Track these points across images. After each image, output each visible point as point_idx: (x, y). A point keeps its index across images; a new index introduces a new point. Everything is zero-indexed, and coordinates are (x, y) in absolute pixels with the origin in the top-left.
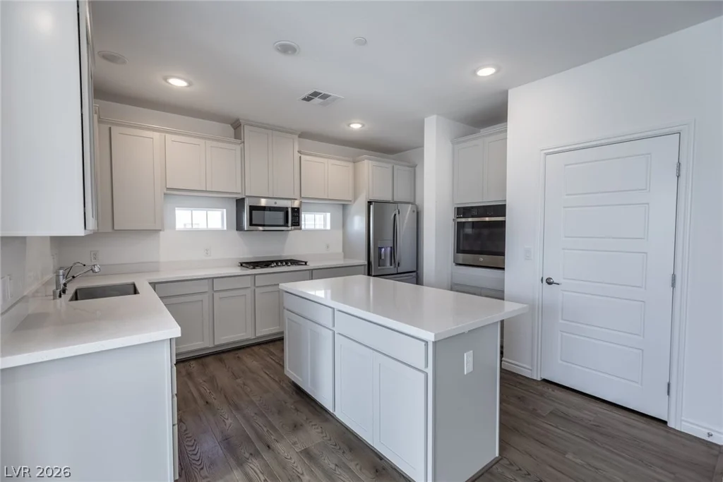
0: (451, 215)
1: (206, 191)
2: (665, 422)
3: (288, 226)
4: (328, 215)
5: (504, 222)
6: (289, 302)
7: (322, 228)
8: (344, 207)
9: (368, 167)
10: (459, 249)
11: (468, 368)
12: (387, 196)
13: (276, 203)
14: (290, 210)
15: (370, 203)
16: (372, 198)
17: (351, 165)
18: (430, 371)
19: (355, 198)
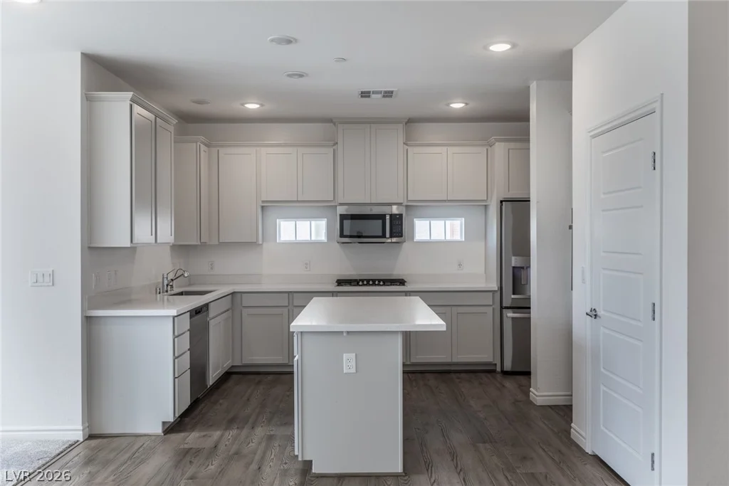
1: (298, 201)
3: (385, 237)
7: (442, 238)
8: (486, 209)
13: (371, 210)
14: (388, 217)
15: (501, 202)
16: (503, 197)
19: (491, 196)
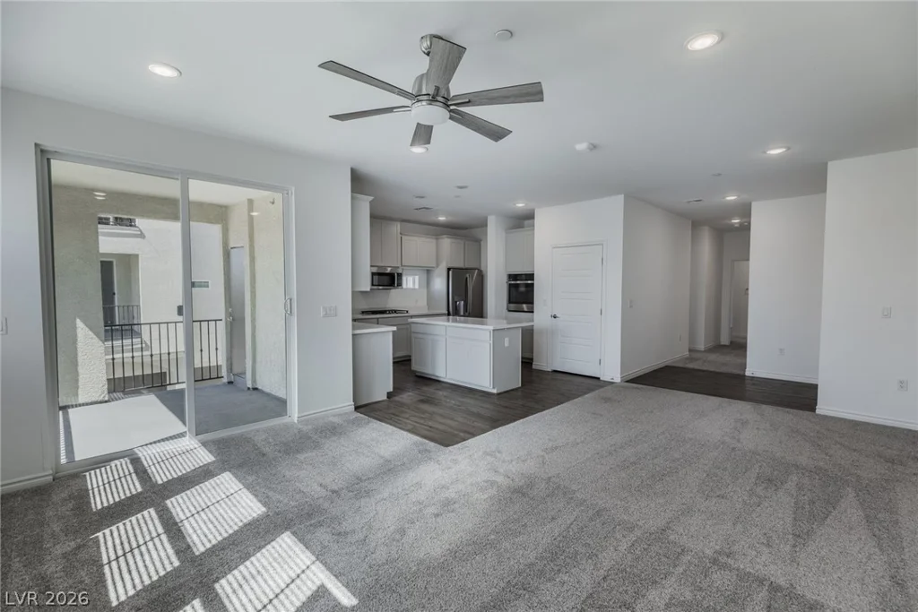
0: (505, 279)
2: (599, 378)
3: (394, 286)
4: (417, 277)
5: (533, 284)
6: (414, 328)
7: (413, 287)
8: (429, 272)
9: (447, 243)
10: (510, 301)
11: (506, 344)
12: (460, 264)
13: (387, 270)
14: (396, 275)
15: (449, 269)
16: (450, 266)
17: (434, 241)
18: (491, 342)
19: (438, 265)
